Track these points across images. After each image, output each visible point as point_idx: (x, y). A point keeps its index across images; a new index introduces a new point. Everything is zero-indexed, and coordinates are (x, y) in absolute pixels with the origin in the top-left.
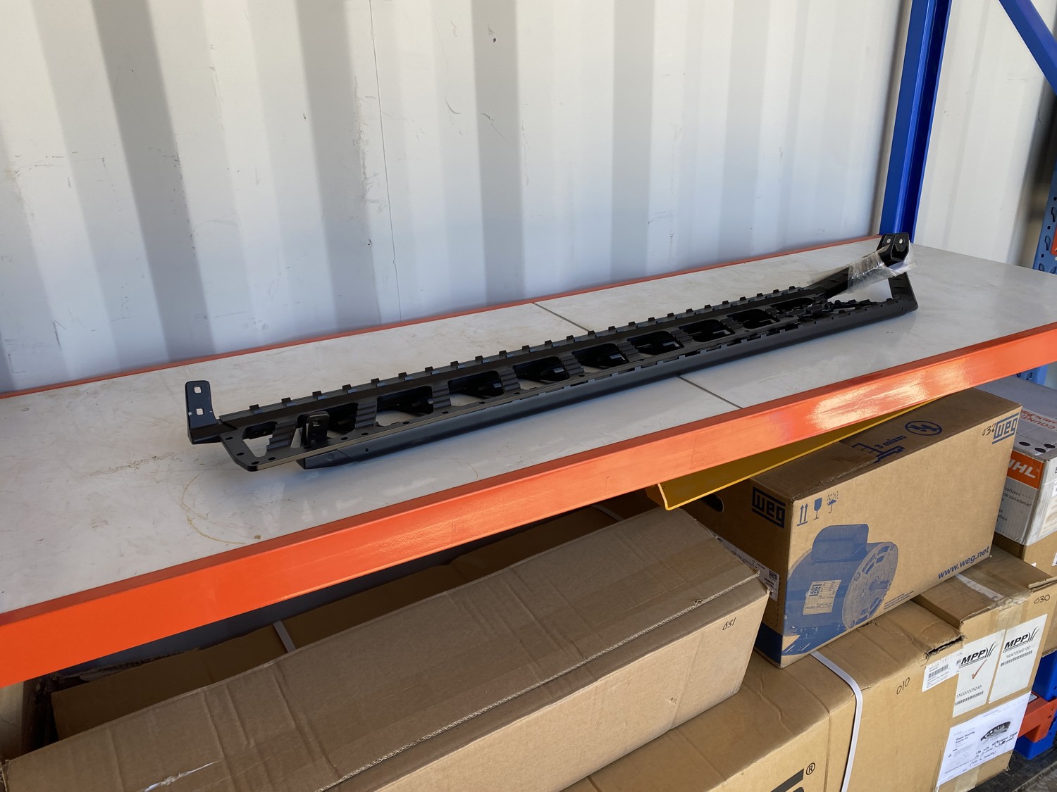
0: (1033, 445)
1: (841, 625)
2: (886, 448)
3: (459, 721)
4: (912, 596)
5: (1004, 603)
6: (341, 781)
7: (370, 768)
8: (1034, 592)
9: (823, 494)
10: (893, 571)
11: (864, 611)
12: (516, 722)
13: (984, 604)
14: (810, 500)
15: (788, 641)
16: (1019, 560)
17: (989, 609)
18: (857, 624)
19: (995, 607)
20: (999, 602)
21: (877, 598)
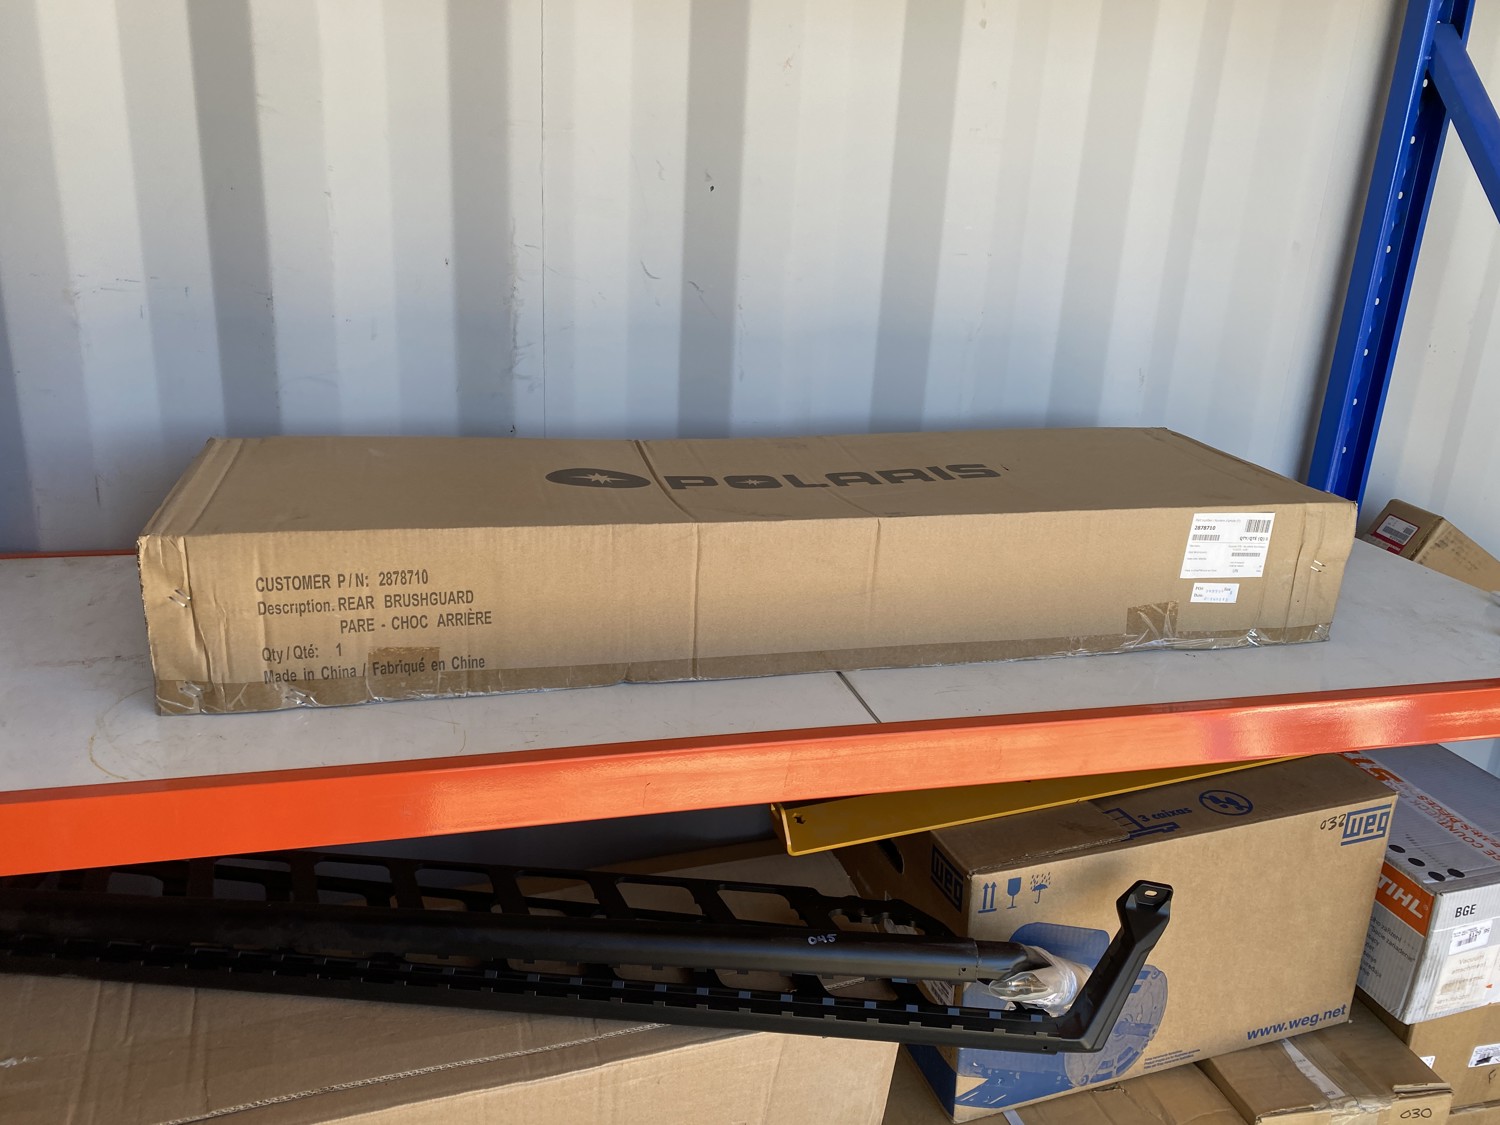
0: (1430, 866)
1: (1062, 1078)
2: (1154, 822)
3: (391, 1076)
4: (1197, 1057)
5: (1342, 1105)
6: (207, 1116)
7: (251, 1109)
8: (1401, 1098)
9: (1026, 873)
10: (1158, 1012)
11: (1104, 1063)
12: (465, 1093)
13: (1307, 1098)
14: (1001, 878)
15: (965, 1084)
16: (1400, 1044)
17: (1312, 1109)
18: (1092, 1081)
19: (1324, 1108)
20: (1335, 1101)
21: (1130, 1049)
